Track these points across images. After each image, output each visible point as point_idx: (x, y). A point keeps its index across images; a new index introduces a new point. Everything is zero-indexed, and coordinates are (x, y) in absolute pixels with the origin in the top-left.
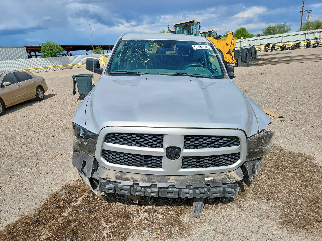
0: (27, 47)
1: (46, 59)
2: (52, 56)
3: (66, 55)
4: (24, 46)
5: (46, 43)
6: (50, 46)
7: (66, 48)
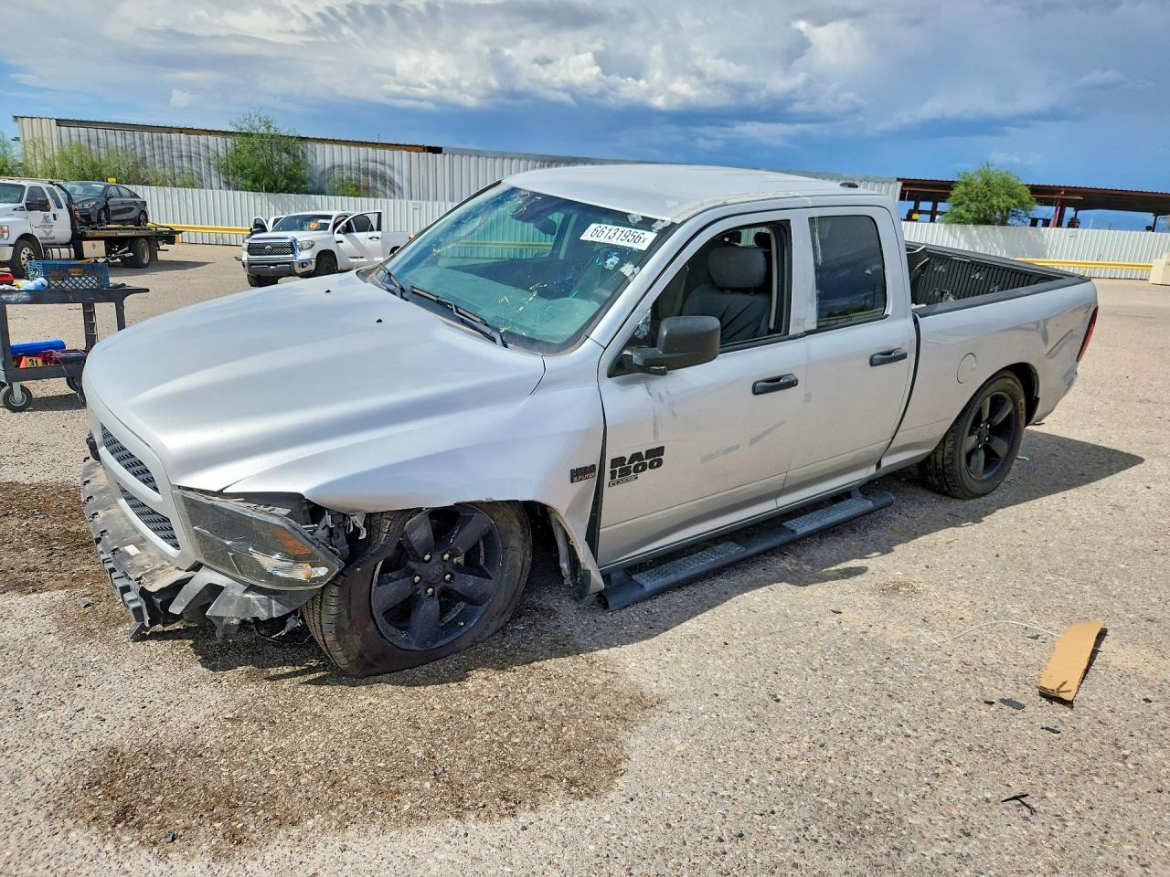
0: (907, 183)
1: (951, 230)
2: (977, 222)
3: (1046, 223)
4: (899, 180)
5: (980, 173)
6: (987, 184)
7: (1054, 194)
